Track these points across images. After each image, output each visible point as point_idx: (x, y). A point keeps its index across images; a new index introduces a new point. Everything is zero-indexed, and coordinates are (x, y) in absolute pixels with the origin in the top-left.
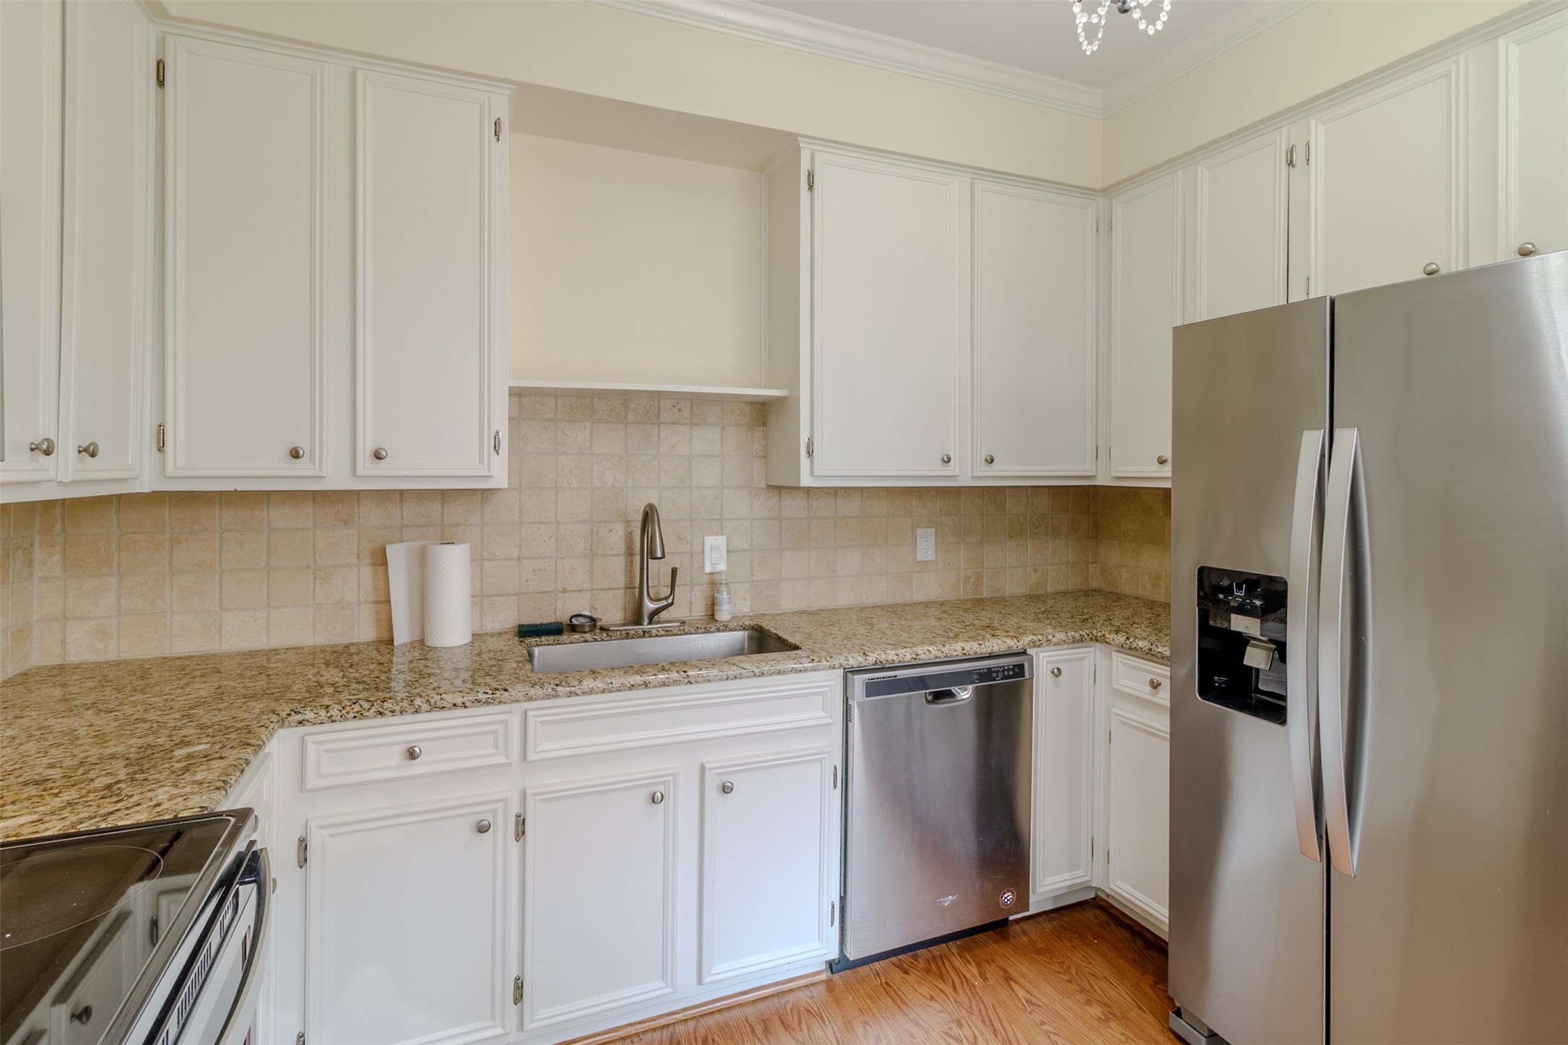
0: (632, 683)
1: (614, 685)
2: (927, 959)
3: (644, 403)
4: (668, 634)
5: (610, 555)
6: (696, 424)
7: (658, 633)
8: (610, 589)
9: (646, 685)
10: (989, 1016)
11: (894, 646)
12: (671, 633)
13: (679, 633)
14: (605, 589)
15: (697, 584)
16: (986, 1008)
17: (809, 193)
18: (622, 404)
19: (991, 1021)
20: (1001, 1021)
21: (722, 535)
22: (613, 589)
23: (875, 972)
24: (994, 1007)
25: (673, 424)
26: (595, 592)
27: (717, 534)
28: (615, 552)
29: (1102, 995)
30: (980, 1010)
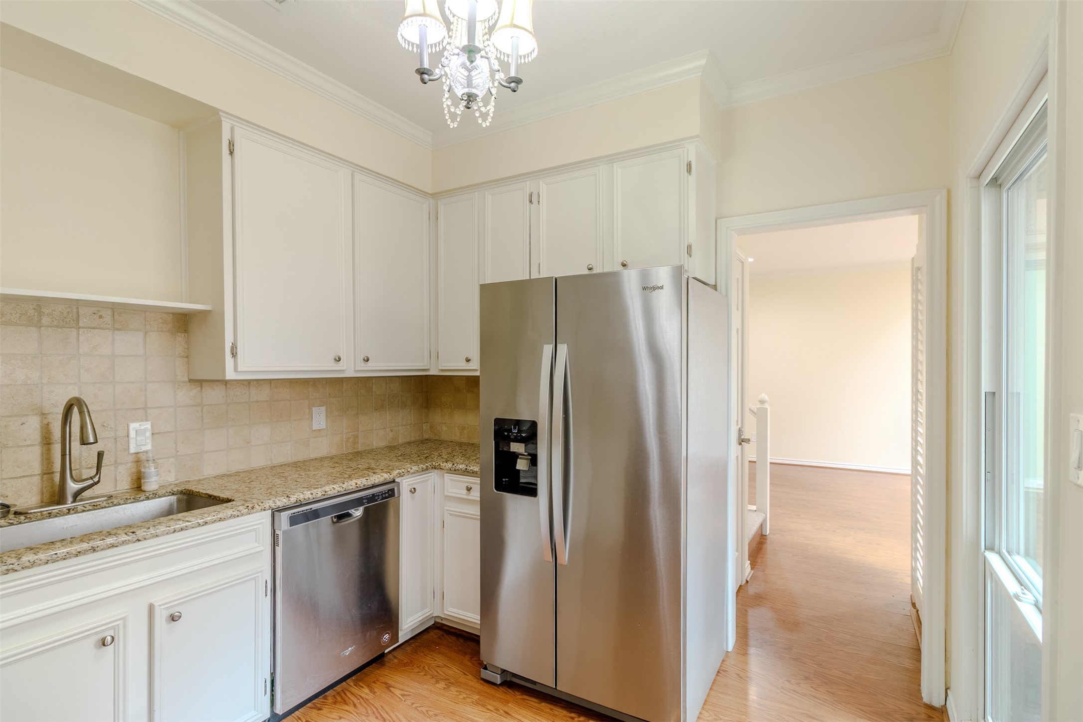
0: (79, 550)
1: (59, 555)
2: (334, 696)
3: (60, 310)
4: (96, 508)
5: (22, 446)
6: (118, 330)
7: (84, 509)
8: (24, 477)
9: (94, 550)
10: (380, 713)
11: (308, 488)
12: (98, 507)
13: (107, 505)
14: (17, 478)
15: (122, 463)
16: (377, 709)
17: (230, 157)
18: (35, 309)
19: (381, 715)
20: (387, 713)
21: (147, 420)
22: (27, 476)
23: (297, 718)
24: (382, 707)
25: (94, 328)
26: (4, 481)
27: (142, 421)
28: (28, 442)
29: (444, 675)
30: (374, 712)
